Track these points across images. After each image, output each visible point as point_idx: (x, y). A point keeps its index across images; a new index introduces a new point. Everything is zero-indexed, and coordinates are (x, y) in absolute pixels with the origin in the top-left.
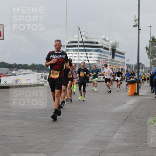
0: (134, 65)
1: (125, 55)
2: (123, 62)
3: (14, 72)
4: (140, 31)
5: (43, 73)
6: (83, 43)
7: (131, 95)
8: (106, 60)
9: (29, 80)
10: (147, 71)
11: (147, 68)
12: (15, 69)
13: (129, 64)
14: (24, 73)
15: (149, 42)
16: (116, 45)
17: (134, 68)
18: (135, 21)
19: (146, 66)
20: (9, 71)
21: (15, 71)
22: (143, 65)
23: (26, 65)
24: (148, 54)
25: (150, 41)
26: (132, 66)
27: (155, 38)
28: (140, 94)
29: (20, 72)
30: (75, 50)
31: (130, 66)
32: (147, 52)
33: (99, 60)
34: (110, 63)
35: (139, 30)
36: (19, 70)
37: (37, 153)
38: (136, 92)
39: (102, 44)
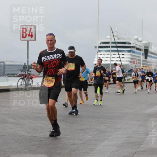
6: (116, 44)
16: (149, 45)
30: (107, 51)
33: (131, 60)
39: (134, 44)
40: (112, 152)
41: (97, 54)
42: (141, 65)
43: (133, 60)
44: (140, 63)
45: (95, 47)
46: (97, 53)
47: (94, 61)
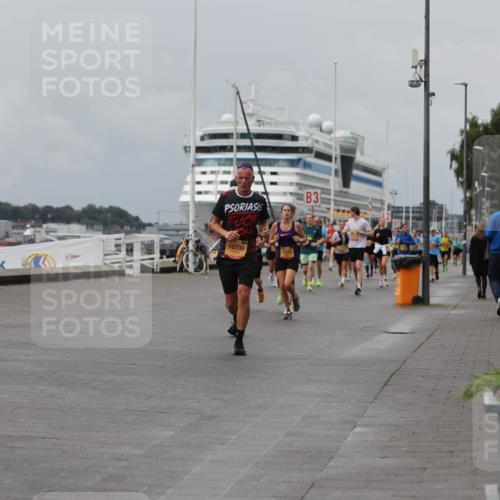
0: (413, 208)
1: (385, 175)
2: (379, 198)
3: (28, 232)
4: (432, 98)
5: (122, 235)
6: (251, 139)
7: (404, 305)
8: (322, 193)
9: (77, 256)
10: (455, 226)
11: (453, 217)
12: (33, 222)
13: (397, 205)
14: (59, 234)
15: (459, 133)
16: (356, 144)
17: (413, 218)
18: (416, 67)
19: (449, 212)
20: (14, 227)
21: (32, 230)
22: (441, 207)
23: (68, 208)
24: (458, 173)
25: (462, 132)
26: (407, 212)
27: (480, 122)
28: (433, 300)
29: (48, 232)
30: (222, 162)
31: (399, 212)
32: (455, 165)
33: (300, 192)
34: (335, 200)
35: (428, 95)
36: (45, 226)
37: (104, 490)
38: (420, 294)
39: (310, 141)
40: (239, 481)
41: (193, 171)
42: (332, 206)
43: (307, 191)
44: (328, 201)
45: (186, 149)
46: (191, 168)
47: (181, 192)
